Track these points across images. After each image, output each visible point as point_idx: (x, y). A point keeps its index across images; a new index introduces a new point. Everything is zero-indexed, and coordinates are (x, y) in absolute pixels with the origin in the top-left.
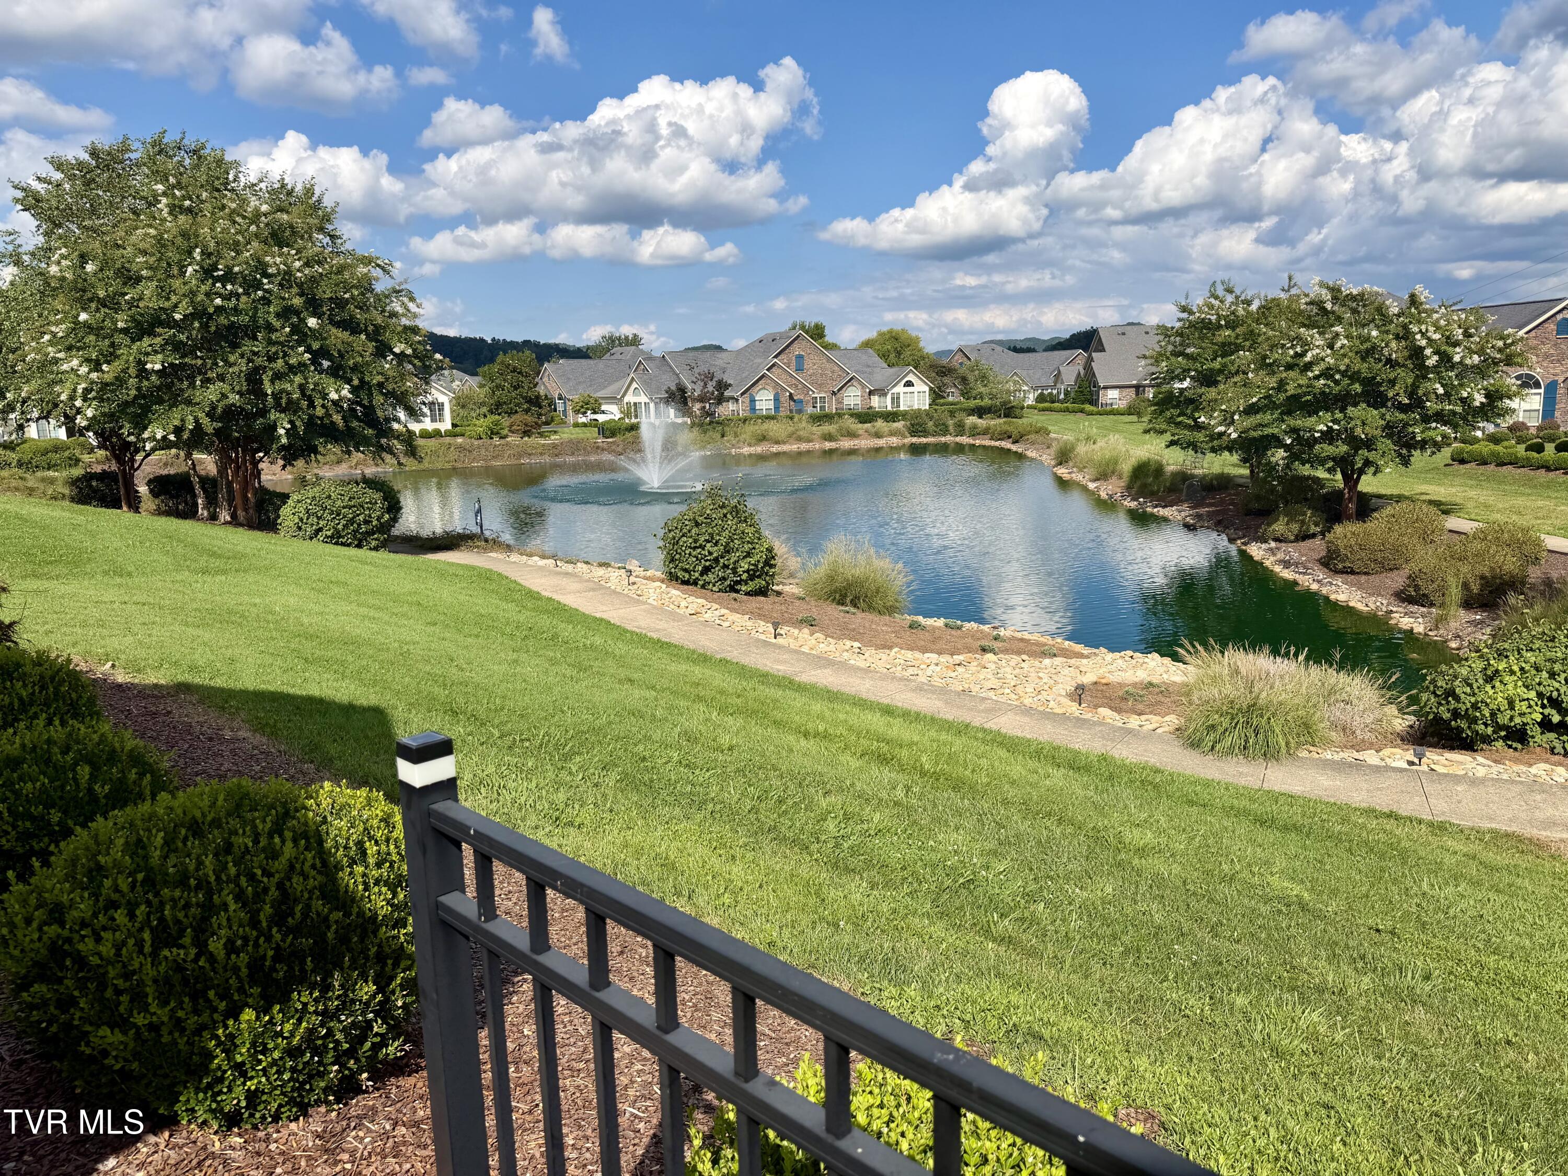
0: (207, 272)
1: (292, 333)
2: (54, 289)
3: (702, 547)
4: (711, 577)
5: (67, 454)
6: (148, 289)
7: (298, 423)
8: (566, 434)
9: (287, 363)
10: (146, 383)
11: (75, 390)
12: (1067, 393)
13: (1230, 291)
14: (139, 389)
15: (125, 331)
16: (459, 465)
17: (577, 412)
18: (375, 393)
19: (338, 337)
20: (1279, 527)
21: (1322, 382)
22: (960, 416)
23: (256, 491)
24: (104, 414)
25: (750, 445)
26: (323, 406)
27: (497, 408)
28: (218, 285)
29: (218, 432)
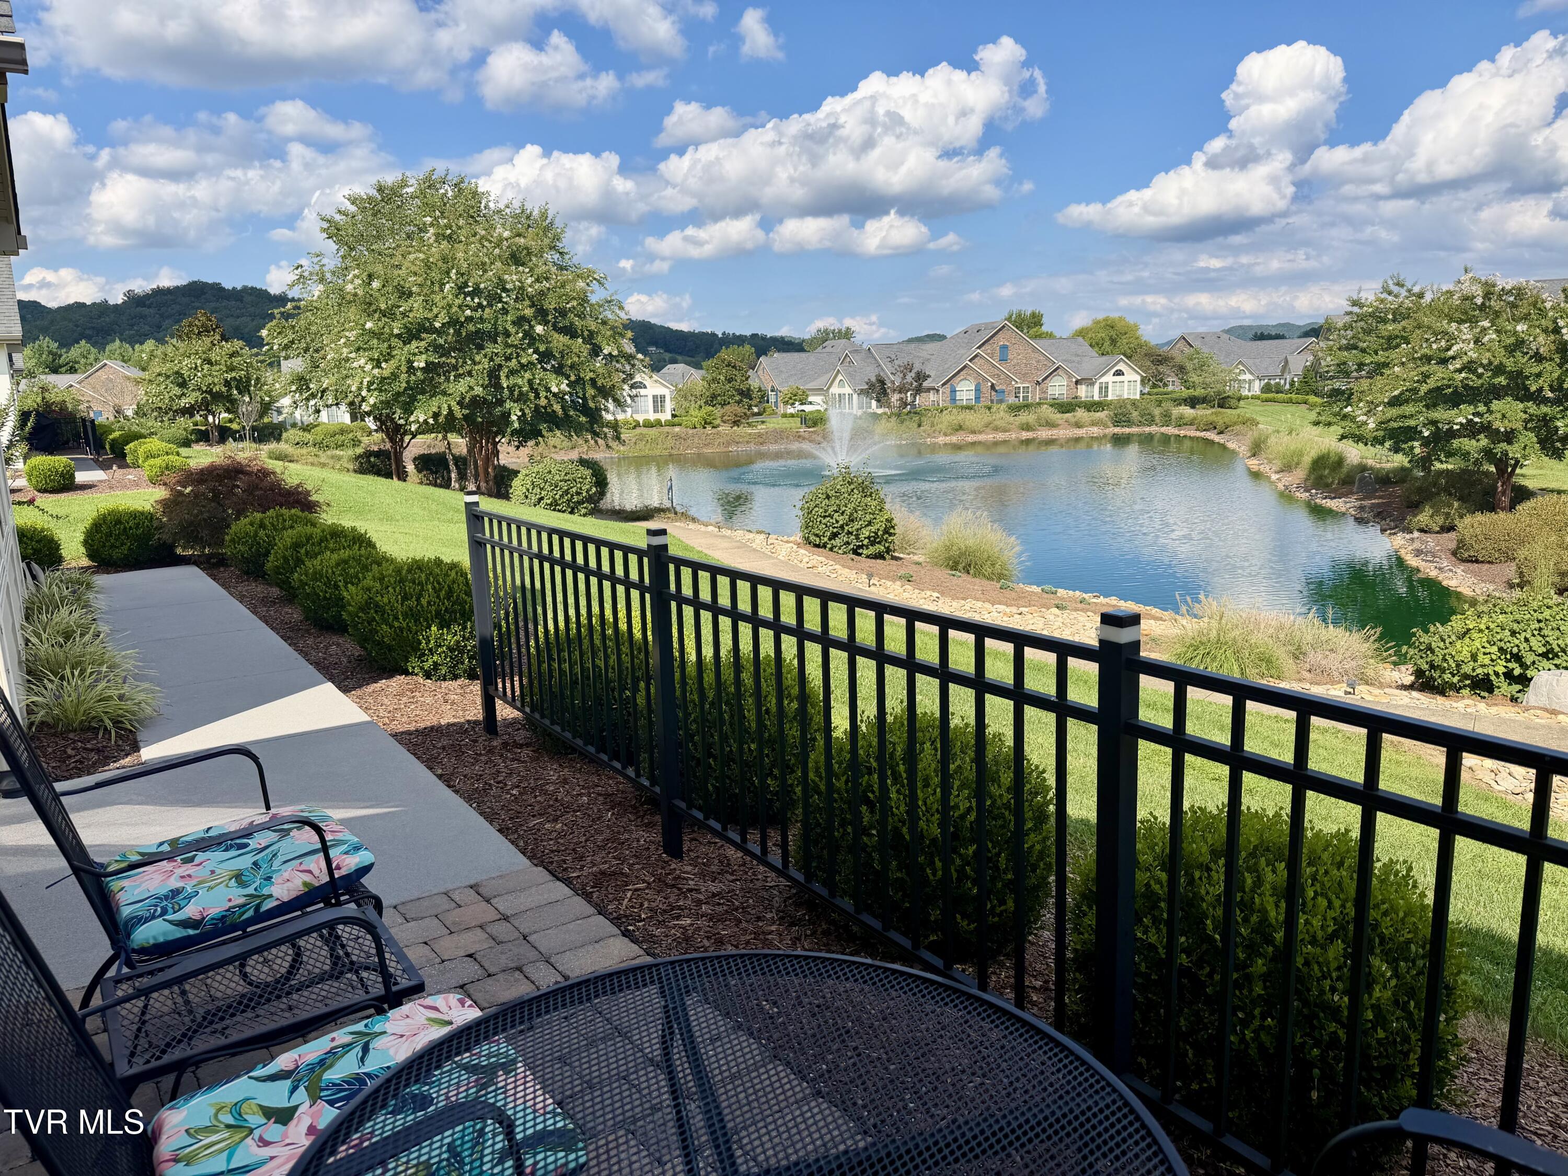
0: (461, 289)
1: (524, 338)
2: (350, 302)
3: (831, 516)
4: (837, 542)
5: (350, 436)
6: (416, 303)
7: (527, 411)
8: (773, 424)
9: (519, 362)
10: (413, 378)
11: (361, 383)
12: (1292, 383)
13: (1400, 284)
14: (408, 382)
15: (399, 336)
16: (674, 452)
17: (786, 403)
18: (588, 387)
19: (559, 341)
20: (1424, 517)
21: (1463, 375)
22: (1166, 405)
23: (495, 468)
24: (382, 402)
25: (945, 435)
26: (546, 397)
27: (712, 400)
28: (468, 299)
29: (466, 417)
